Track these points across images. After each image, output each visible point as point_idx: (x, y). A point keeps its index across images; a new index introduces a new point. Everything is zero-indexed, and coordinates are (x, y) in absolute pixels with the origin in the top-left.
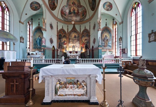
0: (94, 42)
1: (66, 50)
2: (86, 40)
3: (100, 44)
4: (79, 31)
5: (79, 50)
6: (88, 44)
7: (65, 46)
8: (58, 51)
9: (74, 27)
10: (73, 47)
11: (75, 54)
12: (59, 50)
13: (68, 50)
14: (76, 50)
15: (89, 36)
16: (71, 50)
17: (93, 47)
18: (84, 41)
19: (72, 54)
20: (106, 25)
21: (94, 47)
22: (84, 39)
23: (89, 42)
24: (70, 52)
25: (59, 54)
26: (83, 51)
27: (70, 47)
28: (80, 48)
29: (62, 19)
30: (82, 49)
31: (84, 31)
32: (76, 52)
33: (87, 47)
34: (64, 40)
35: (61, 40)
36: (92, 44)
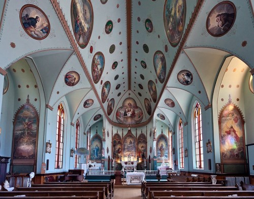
0: (151, 151)
1: (121, 161)
2: (142, 147)
3: (156, 155)
4: (135, 136)
5: (136, 160)
6: (145, 153)
7: (119, 155)
8: (112, 161)
9: (130, 131)
10: (129, 156)
11: (131, 165)
12: (114, 160)
13: (123, 161)
14: (132, 160)
15: (146, 143)
16: (126, 159)
17: (150, 157)
18: (140, 148)
19: (127, 165)
20: (162, 132)
21: (152, 157)
22: (140, 146)
23: (146, 150)
24: (126, 163)
25: (113, 165)
26: (140, 161)
27: (125, 156)
28: (136, 157)
29: (117, 122)
30: (138, 160)
31: (140, 136)
32: (132, 163)
33: (144, 157)
34: (118, 148)
35: (116, 147)
36: (149, 153)
